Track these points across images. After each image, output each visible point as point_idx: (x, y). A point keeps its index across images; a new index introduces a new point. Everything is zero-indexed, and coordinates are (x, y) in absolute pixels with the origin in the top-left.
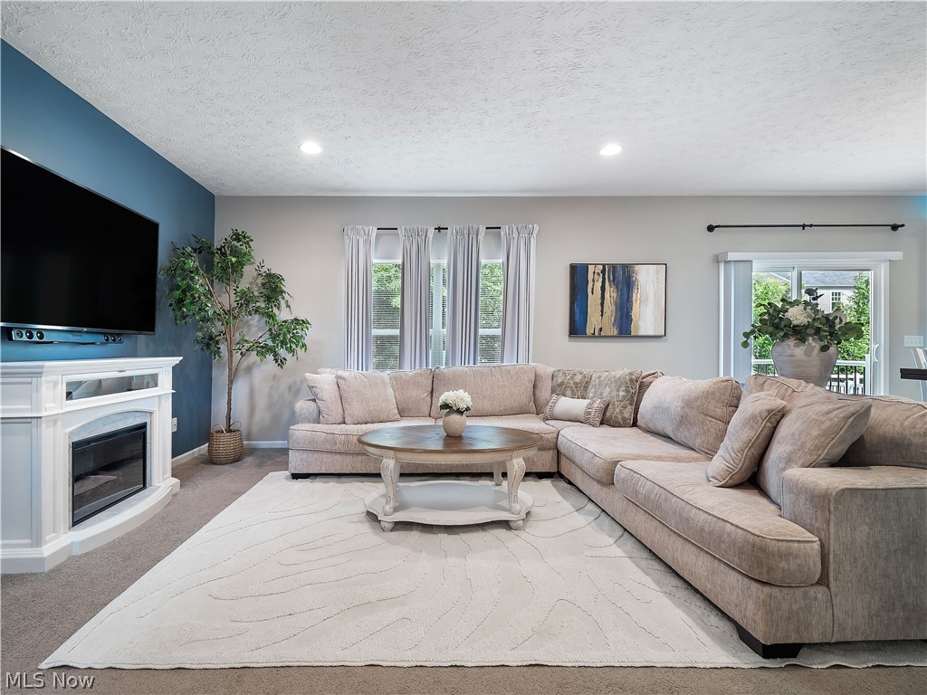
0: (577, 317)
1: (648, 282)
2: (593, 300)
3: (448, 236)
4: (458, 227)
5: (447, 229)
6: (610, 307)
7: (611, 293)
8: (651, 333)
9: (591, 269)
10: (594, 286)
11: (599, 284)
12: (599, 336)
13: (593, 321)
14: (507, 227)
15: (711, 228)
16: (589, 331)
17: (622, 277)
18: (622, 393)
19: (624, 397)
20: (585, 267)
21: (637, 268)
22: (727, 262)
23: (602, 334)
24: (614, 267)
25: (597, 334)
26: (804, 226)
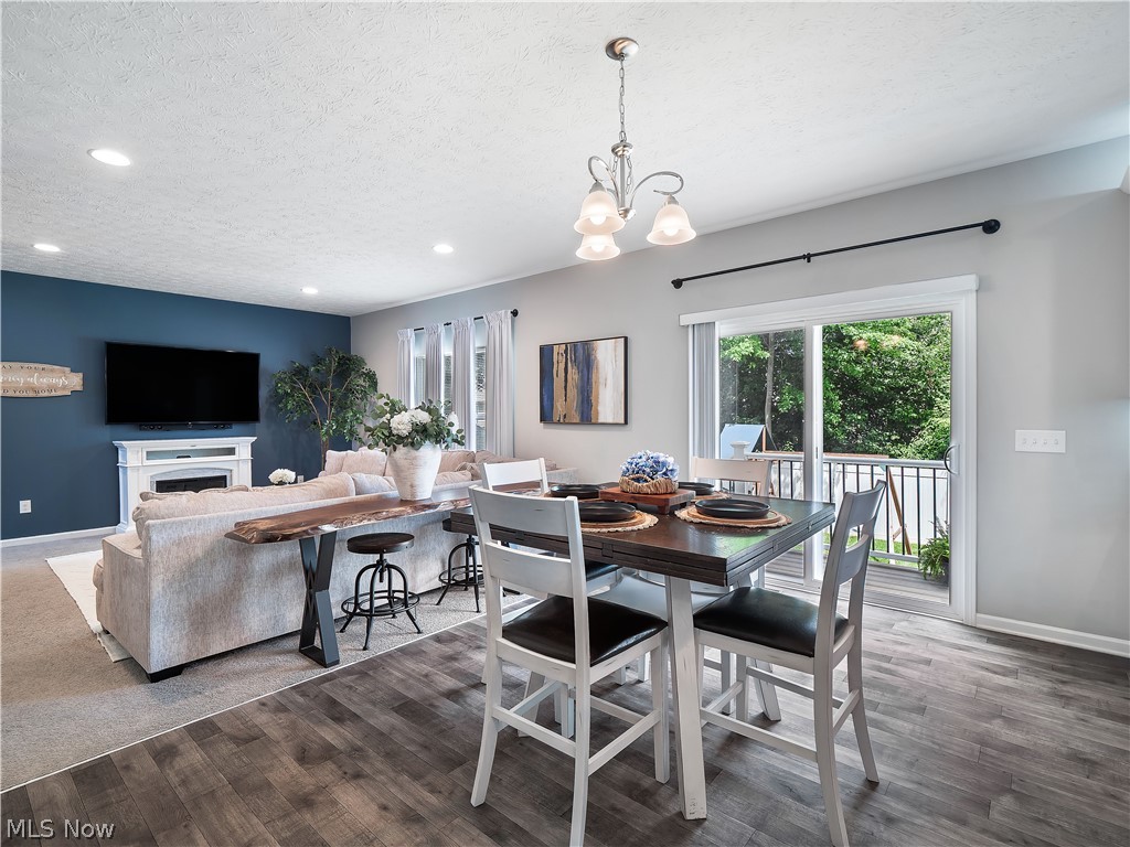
0: (545, 403)
1: (607, 358)
2: (558, 382)
5: (451, 324)
6: (573, 393)
7: (574, 375)
8: (611, 421)
9: (556, 349)
10: (558, 368)
11: (562, 366)
12: (565, 422)
13: (559, 406)
15: (678, 284)
16: (556, 418)
17: (582, 355)
20: (551, 347)
21: (596, 344)
23: (567, 420)
24: (575, 344)
25: (562, 421)
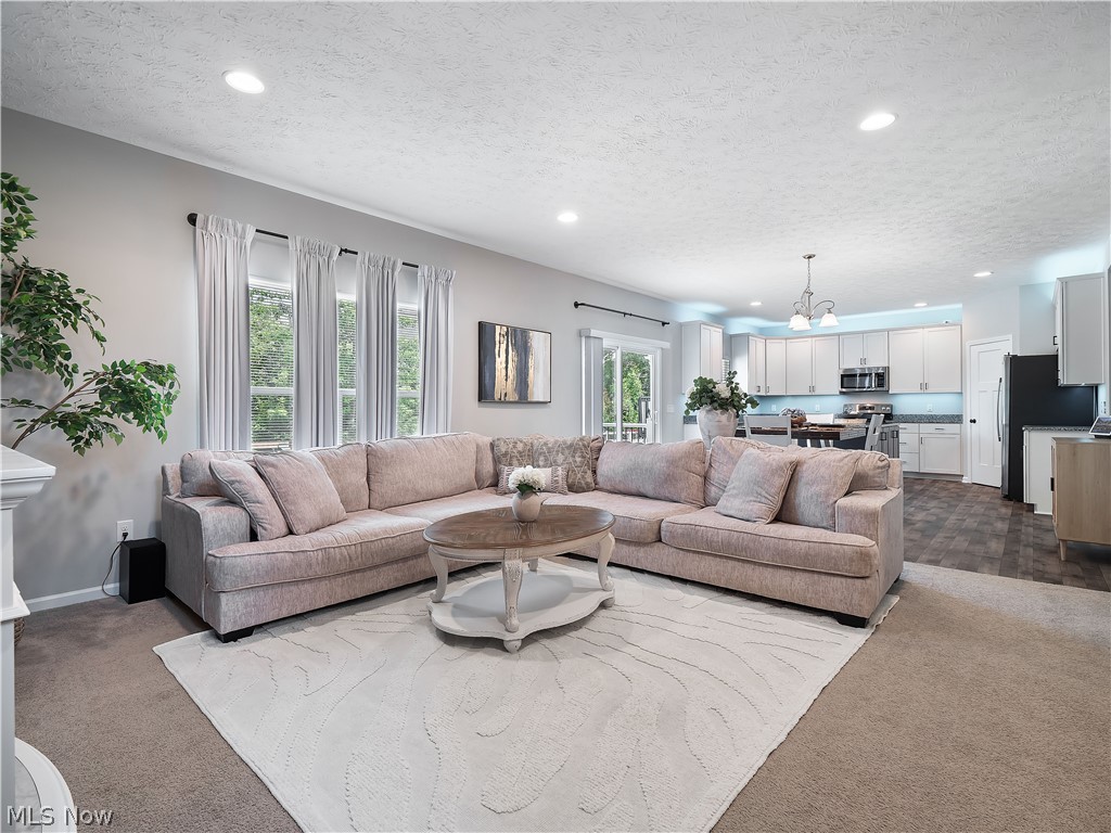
0: (487, 380)
1: (539, 349)
2: (500, 362)
3: (358, 264)
4: (372, 255)
5: (356, 253)
6: (512, 372)
7: (513, 357)
8: (542, 400)
9: (498, 328)
10: (500, 348)
11: (503, 346)
12: (503, 402)
13: (500, 385)
14: (426, 267)
15: (576, 305)
16: (497, 397)
17: (520, 341)
18: (578, 459)
19: (582, 463)
20: (493, 326)
21: (531, 333)
22: (588, 337)
23: (507, 399)
24: (515, 329)
25: (502, 399)
26: (625, 314)
